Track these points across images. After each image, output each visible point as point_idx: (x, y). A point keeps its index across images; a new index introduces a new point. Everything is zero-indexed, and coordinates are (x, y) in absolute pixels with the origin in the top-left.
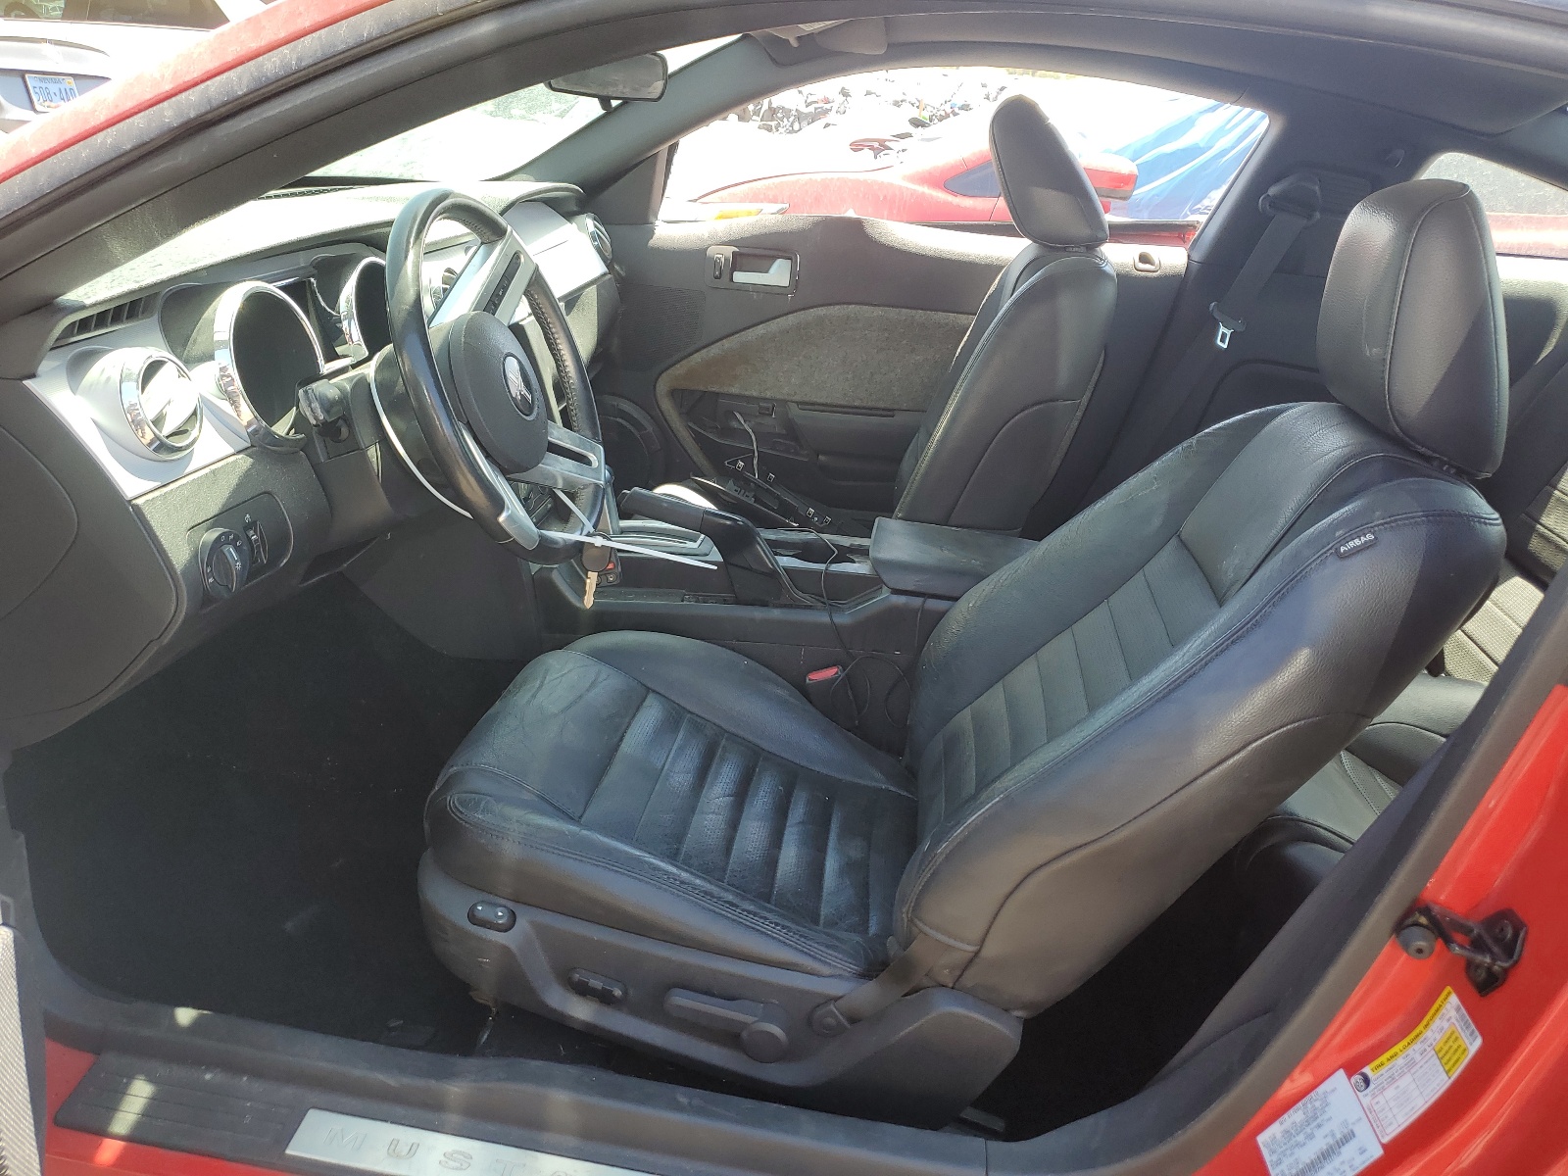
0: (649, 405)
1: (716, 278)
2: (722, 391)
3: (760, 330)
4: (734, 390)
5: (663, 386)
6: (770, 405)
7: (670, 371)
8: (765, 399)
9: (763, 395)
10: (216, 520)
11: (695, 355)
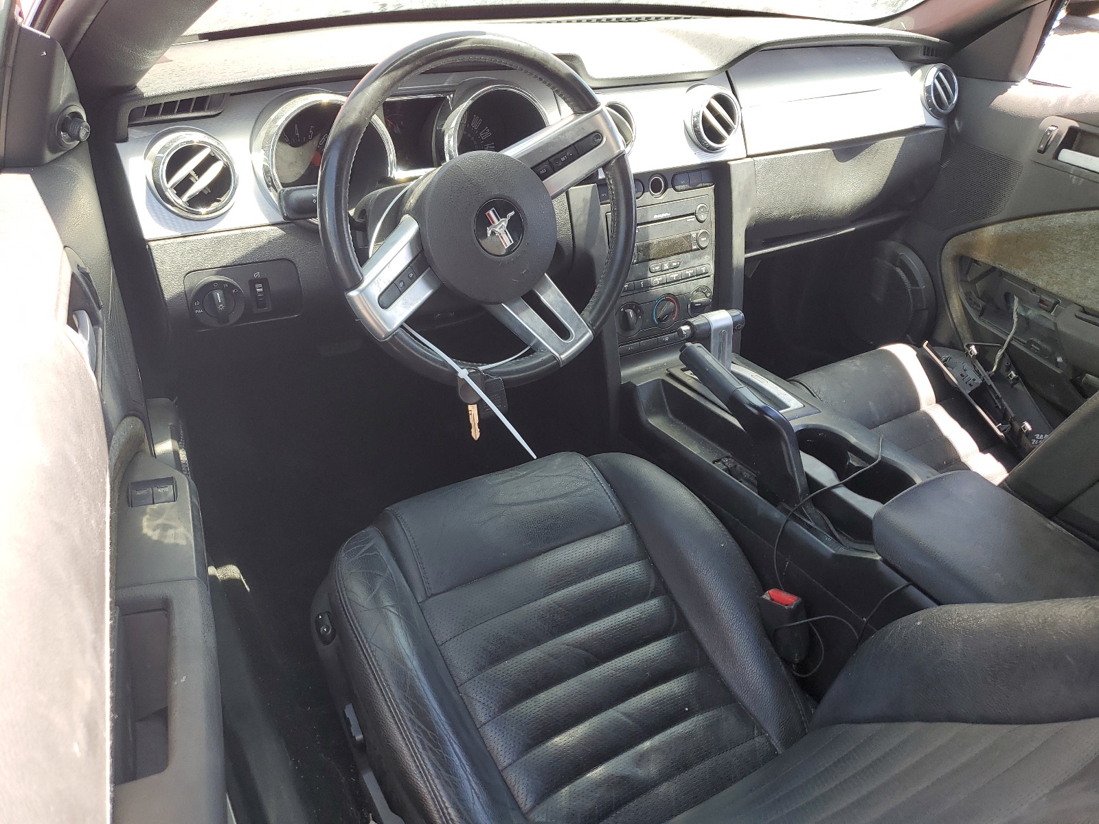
0: (932, 264)
1: (1040, 151)
2: (1009, 271)
3: (1068, 218)
4: (1021, 274)
5: (950, 249)
6: (1053, 301)
7: (960, 237)
8: (1049, 294)
9: (1049, 288)
10: (224, 270)
11: (990, 228)
